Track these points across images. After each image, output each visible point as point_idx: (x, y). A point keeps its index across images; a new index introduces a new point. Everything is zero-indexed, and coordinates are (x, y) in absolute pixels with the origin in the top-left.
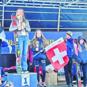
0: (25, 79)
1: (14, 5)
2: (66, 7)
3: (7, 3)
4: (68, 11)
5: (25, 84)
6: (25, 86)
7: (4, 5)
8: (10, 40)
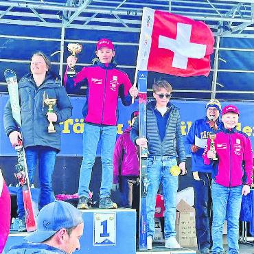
0: (105, 224)
1: (91, 23)
2: (237, 32)
3: (72, 18)
4: (242, 44)
5: (103, 239)
6: (103, 243)
7: (64, 25)
8: (77, 120)
